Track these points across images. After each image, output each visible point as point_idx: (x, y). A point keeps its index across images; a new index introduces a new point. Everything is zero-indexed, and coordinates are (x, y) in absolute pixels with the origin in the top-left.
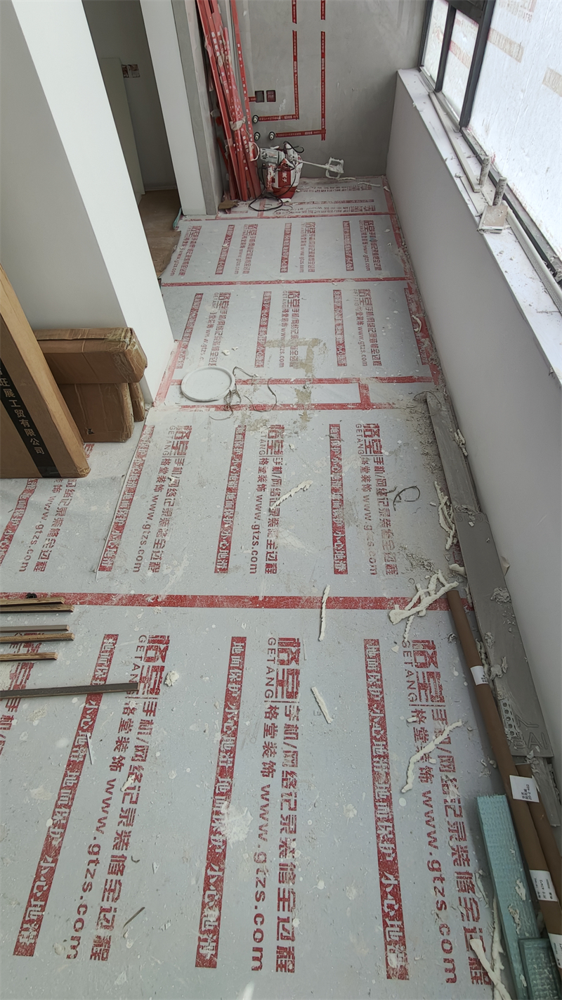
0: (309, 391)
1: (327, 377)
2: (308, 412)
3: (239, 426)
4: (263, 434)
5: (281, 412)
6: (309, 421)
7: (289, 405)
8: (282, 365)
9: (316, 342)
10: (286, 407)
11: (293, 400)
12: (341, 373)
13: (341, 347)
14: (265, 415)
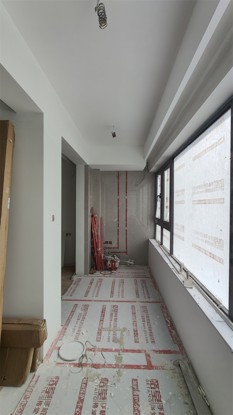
0: (121, 357)
1: (130, 349)
2: (121, 370)
3: (85, 378)
4: (97, 385)
5: (107, 369)
6: (121, 376)
7: (111, 365)
8: (109, 341)
9: (125, 329)
10: (110, 366)
11: (113, 362)
12: (137, 347)
13: (136, 332)
14: (99, 371)
